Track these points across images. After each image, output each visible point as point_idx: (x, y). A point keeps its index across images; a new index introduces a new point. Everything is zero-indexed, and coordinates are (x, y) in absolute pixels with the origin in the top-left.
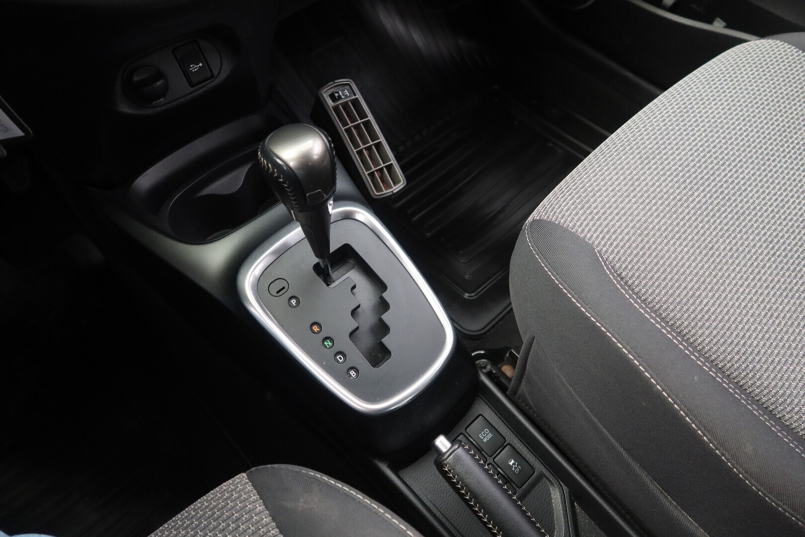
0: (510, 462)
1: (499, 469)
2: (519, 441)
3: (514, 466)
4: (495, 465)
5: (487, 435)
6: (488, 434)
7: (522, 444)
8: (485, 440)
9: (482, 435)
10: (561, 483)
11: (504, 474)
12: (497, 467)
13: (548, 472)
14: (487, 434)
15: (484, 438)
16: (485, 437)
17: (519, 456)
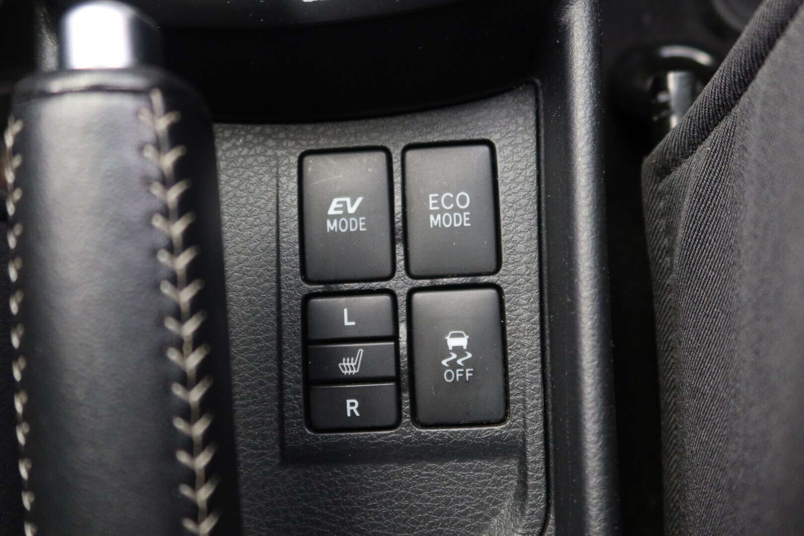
0: (453, 336)
1: (403, 329)
2: (536, 305)
3: (454, 356)
4: (402, 310)
5: (451, 212)
6: (461, 211)
7: (537, 318)
8: (434, 221)
9: (439, 198)
10: (552, 521)
11: (403, 352)
12: (402, 317)
13: (540, 456)
14: (456, 209)
15: (435, 213)
16: (442, 211)
17: (498, 343)
